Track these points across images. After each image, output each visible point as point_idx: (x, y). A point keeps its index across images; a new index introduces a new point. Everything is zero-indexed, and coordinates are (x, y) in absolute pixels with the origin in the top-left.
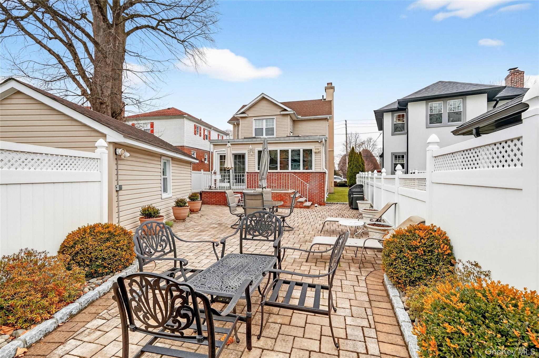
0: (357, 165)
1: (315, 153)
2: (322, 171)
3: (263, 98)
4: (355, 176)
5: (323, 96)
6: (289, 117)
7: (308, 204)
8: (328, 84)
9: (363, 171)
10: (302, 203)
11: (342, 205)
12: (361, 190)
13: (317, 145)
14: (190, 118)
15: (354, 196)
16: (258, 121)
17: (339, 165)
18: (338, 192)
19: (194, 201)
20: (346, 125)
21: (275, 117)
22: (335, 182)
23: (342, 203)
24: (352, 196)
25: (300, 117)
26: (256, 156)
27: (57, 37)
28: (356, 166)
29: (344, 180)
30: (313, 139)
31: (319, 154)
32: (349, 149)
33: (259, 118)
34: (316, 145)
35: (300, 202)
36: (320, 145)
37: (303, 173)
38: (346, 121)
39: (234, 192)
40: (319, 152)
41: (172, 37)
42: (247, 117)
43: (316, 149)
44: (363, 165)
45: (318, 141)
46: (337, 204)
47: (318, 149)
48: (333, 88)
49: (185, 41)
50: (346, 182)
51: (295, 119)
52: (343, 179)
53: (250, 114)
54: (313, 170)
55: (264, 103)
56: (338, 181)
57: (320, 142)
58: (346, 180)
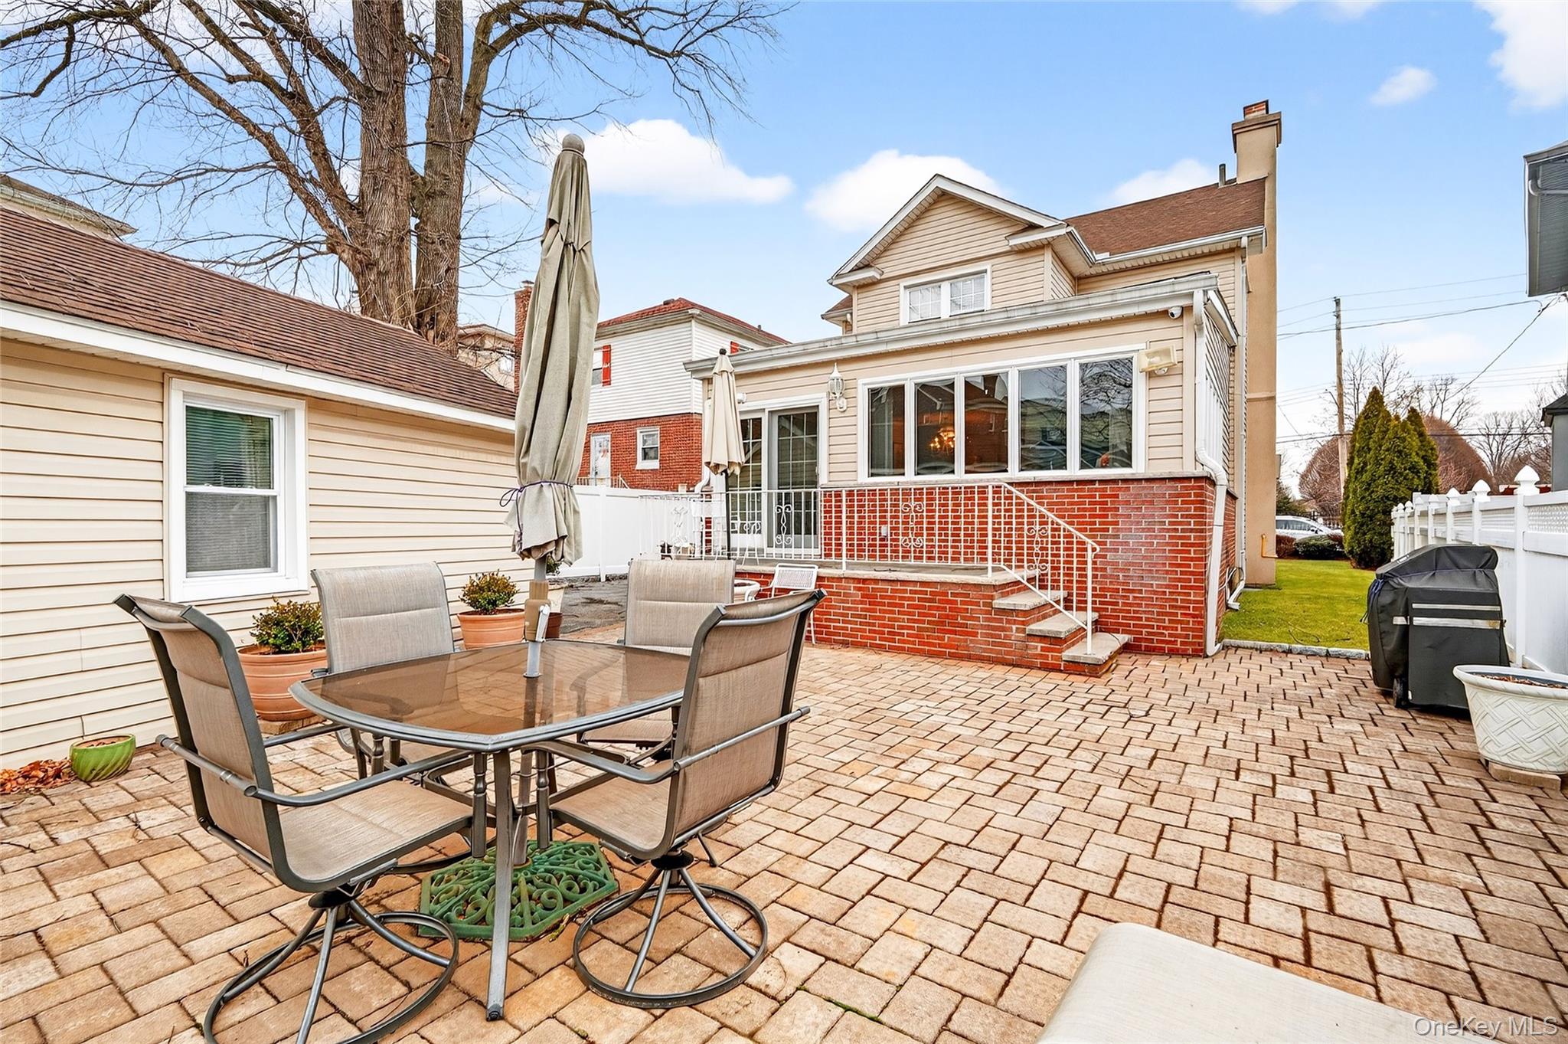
0: (1398, 465)
1: (1151, 375)
2: (1189, 470)
3: (942, 197)
4: (1387, 512)
5: (1223, 168)
6: (1048, 256)
7: (1097, 647)
8: (1247, 110)
9: (1428, 490)
10: (1055, 641)
11: (1316, 663)
12: (1483, 587)
13: (1160, 329)
14: (710, 318)
15: (1418, 621)
16: (917, 294)
17: (1304, 477)
18: (1294, 584)
19: (486, 611)
20: (1338, 317)
21: (986, 265)
22: (1280, 540)
23: (1321, 649)
24: (1400, 621)
25: (1104, 256)
26: (860, 415)
27: (256, 74)
28: (1392, 469)
29: (1326, 531)
30: (1138, 303)
31: (1175, 381)
32: (1349, 411)
33: (922, 279)
34: (1154, 335)
35: (1043, 638)
36: (1176, 332)
37: (1080, 482)
38: (1338, 302)
39: (738, 574)
40: (1173, 371)
41: (633, 43)
42: (880, 281)
43: (1156, 353)
44: (1430, 465)
45: (1165, 314)
46: (1289, 651)
47: (1167, 353)
48: (1274, 122)
49: (680, 53)
50: (1338, 540)
51: (1081, 267)
52: (1323, 528)
53: (890, 266)
54: (1140, 467)
55: (944, 216)
56: (1299, 535)
57: (1177, 312)
58: (1339, 532)
